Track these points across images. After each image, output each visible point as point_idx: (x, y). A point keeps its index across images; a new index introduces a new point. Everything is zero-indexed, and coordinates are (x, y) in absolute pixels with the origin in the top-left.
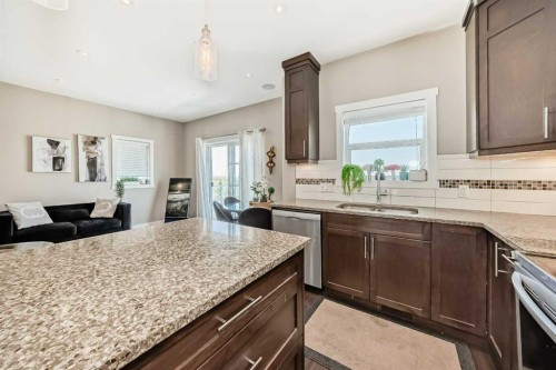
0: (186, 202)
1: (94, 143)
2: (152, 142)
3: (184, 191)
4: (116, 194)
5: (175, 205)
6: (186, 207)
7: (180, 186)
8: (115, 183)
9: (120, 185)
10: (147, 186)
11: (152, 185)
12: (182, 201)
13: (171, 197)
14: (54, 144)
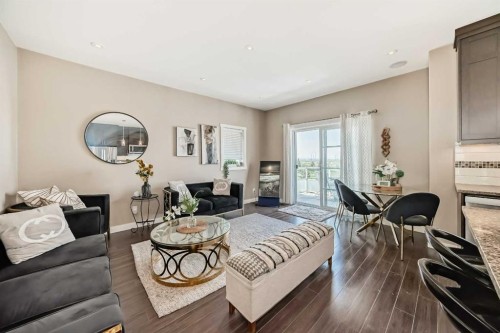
0: (277, 183)
1: (210, 131)
2: (245, 129)
3: (274, 173)
4: (223, 175)
5: (266, 186)
6: (277, 188)
7: (270, 168)
8: (223, 165)
9: (226, 168)
10: (242, 168)
11: (245, 167)
12: (273, 182)
13: (262, 178)
14: (188, 132)
